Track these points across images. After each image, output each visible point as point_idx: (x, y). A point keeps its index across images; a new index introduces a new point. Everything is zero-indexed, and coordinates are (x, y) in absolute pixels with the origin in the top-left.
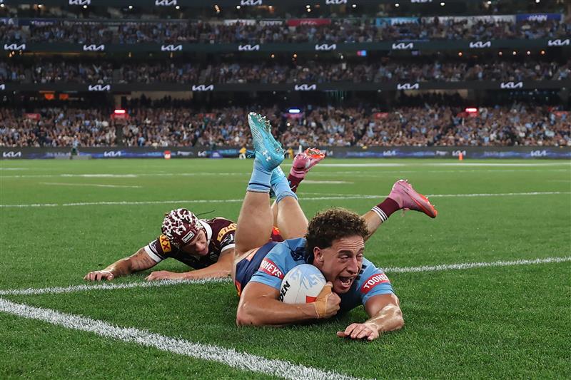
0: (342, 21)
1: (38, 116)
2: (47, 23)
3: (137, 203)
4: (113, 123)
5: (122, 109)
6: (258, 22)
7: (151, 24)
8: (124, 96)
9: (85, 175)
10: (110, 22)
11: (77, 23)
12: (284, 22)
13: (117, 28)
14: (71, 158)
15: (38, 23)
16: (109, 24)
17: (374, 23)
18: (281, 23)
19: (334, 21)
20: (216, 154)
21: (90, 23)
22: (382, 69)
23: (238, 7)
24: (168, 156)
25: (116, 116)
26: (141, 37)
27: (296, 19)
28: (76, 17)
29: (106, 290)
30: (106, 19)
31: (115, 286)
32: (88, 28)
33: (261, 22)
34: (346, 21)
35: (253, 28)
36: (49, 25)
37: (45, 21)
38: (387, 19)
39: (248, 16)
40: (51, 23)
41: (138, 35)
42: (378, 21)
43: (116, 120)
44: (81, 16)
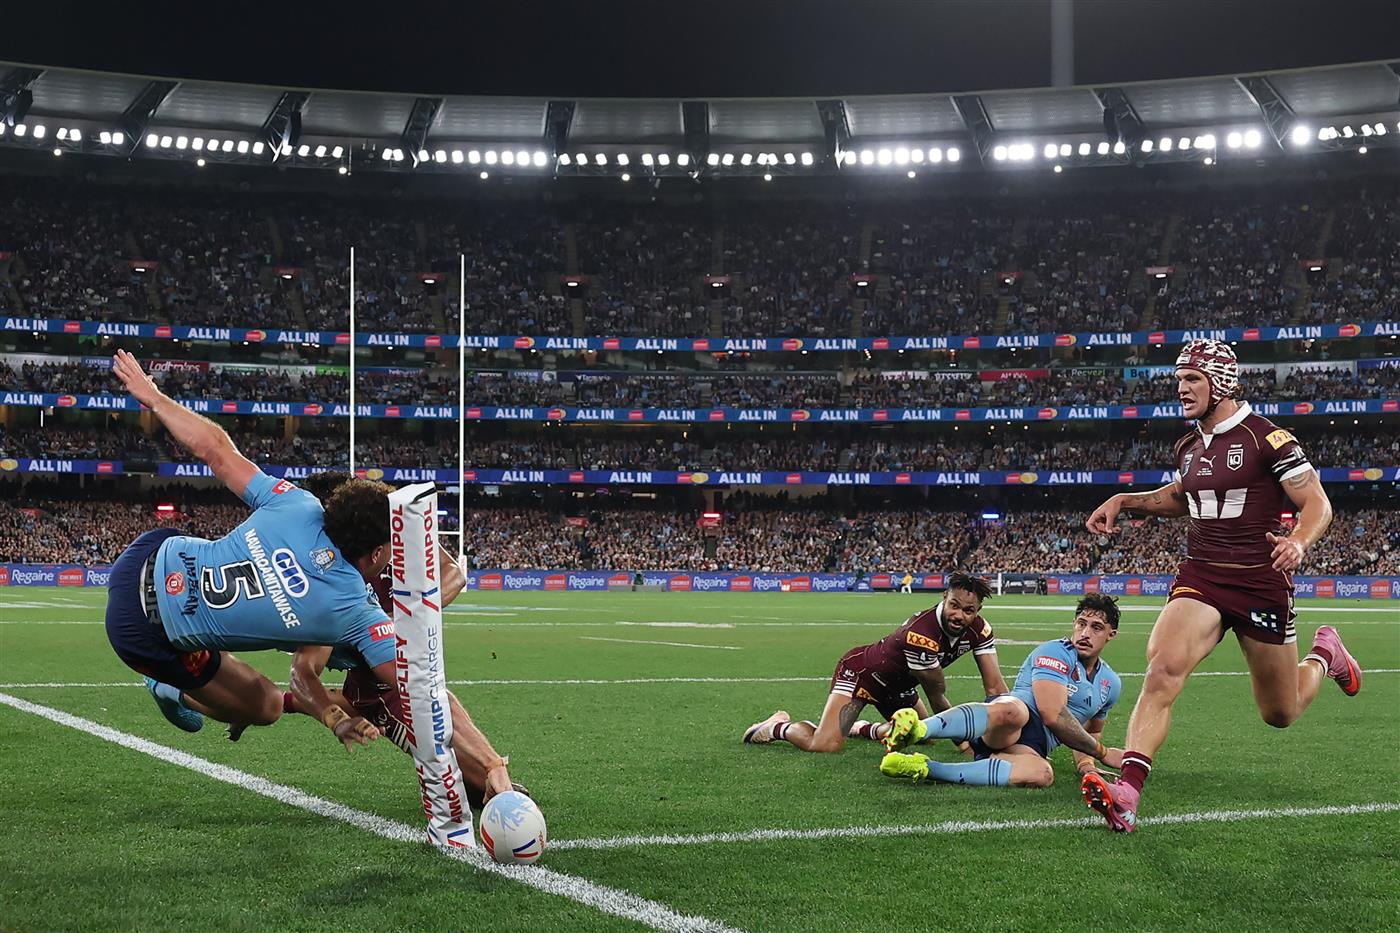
0: (1069, 373)
1: (584, 523)
2: (601, 378)
3: (729, 680)
4: (700, 534)
5: (715, 512)
6: (932, 375)
7: (763, 378)
8: (717, 490)
9: (653, 624)
10: (700, 375)
11: (648, 378)
12: (974, 374)
13: (710, 385)
14: (634, 589)
15: (588, 378)
16: (698, 378)
17: (1122, 374)
18: (969, 376)
19: (1054, 373)
20: (863, 586)
21: (668, 378)
22: (1136, 449)
23: (901, 351)
24: (786, 588)
25: (706, 523)
26: (746, 399)
27: (995, 369)
28: (646, 368)
29: (668, 846)
30: (692, 370)
31: (680, 839)
32: (662, 385)
33: (937, 375)
34: (1074, 371)
35: (925, 384)
36: (604, 380)
37: (598, 375)
38: (1143, 369)
39: (917, 365)
40: (608, 378)
41: (742, 397)
42: (1127, 372)
43: (705, 528)
44: (653, 367)
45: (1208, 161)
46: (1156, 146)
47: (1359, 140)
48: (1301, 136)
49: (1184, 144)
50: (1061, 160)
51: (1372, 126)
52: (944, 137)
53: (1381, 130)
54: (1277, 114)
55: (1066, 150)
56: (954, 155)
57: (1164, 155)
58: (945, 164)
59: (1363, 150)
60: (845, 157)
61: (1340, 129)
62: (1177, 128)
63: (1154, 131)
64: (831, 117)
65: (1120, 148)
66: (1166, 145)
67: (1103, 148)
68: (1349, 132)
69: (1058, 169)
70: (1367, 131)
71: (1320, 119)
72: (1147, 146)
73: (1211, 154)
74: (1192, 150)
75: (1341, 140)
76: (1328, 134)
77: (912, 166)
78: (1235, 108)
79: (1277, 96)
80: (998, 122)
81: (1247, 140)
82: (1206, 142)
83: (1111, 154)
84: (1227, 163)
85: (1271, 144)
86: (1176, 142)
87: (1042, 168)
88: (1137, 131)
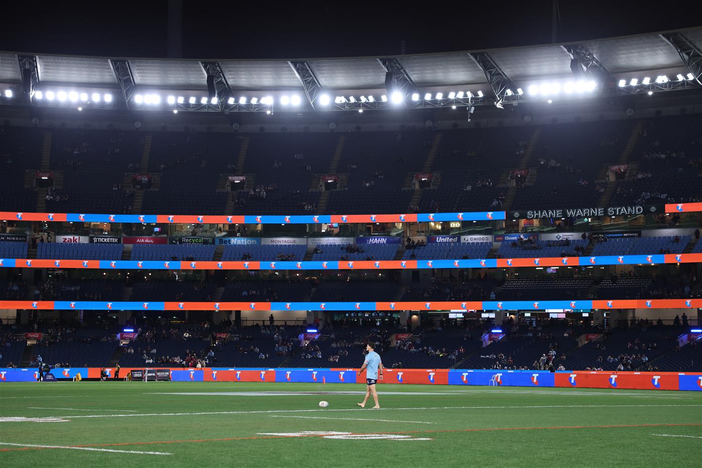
0: (180, 240)
6: (91, 239)
12: (119, 239)
17: (214, 242)
18: (116, 240)
23: (71, 223)
27: (133, 236)
33: (95, 239)
35: (86, 245)
38: (227, 239)
39: (81, 232)
42: (217, 240)
45: (268, 112)
46: (237, 101)
47: (358, 105)
48: (324, 101)
49: (254, 101)
50: (177, 106)
51: (366, 97)
52: (102, 86)
53: (371, 99)
54: (311, 86)
55: (181, 100)
56: (109, 98)
57: (240, 107)
58: (103, 104)
59: (361, 111)
60: (36, 95)
61: (348, 98)
62: (249, 90)
63: (236, 91)
64: (27, 67)
65: (215, 101)
66: (243, 101)
67: (204, 101)
68: (352, 100)
69: (175, 112)
70: (363, 99)
71: (336, 91)
72: (231, 101)
73: (270, 109)
74: (259, 105)
75: (349, 104)
76: (341, 100)
77: (81, 104)
78: (285, 80)
79: (312, 75)
80: (138, 78)
81: (292, 101)
82: (267, 101)
83: (209, 105)
84: (279, 115)
85: (307, 105)
86: (249, 99)
87: (165, 111)
88: (226, 91)
